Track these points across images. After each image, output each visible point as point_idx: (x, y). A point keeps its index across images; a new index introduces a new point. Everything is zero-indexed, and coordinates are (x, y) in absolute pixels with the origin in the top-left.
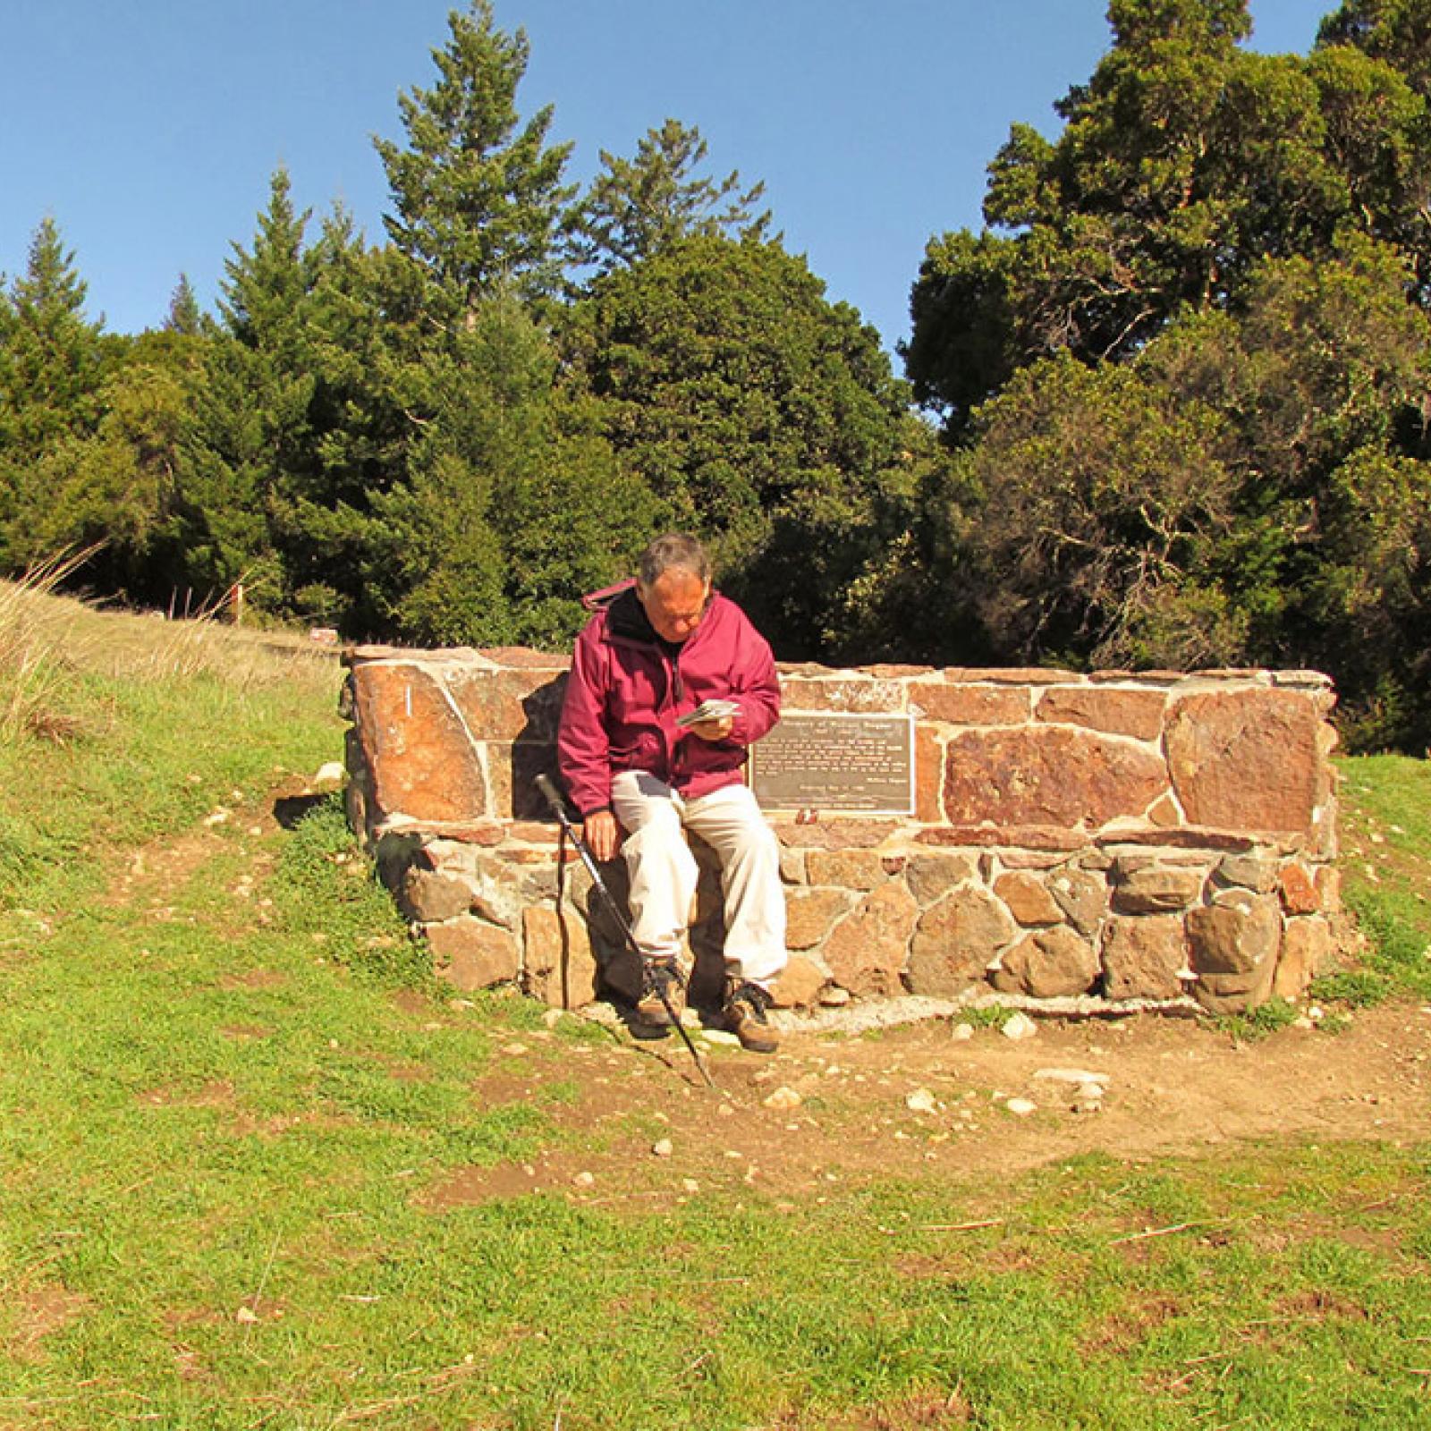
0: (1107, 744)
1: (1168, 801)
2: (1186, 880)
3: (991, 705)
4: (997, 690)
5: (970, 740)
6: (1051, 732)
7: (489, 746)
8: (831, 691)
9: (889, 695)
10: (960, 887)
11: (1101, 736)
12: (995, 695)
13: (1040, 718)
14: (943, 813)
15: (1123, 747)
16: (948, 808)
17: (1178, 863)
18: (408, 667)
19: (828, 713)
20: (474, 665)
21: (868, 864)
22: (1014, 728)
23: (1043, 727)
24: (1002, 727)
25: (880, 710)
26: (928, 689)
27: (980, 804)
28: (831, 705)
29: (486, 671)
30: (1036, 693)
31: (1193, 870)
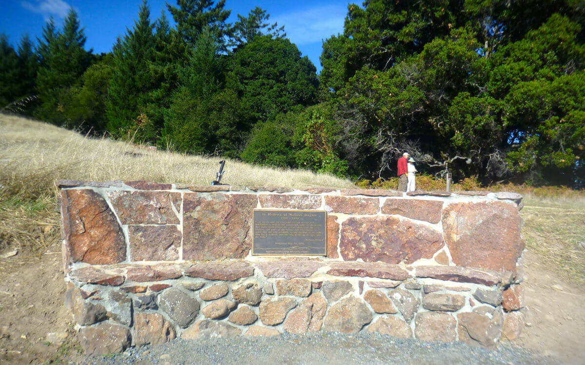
0: (414, 225)
1: (444, 253)
2: (459, 299)
3: (361, 206)
4: (364, 199)
5: (352, 222)
6: (388, 219)
7: (129, 227)
8: (289, 200)
9: (316, 201)
10: (348, 296)
11: (413, 221)
12: (363, 201)
13: (384, 212)
14: (340, 254)
15: (422, 227)
16: (342, 252)
17: (455, 289)
18: (87, 190)
19: (288, 209)
20: (122, 189)
21: (305, 285)
22: (372, 216)
23: (385, 217)
24: (366, 216)
25: (311, 208)
26: (333, 198)
27: (356, 251)
28: (290, 206)
29: (127, 192)
30: (382, 201)
31: (462, 294)
